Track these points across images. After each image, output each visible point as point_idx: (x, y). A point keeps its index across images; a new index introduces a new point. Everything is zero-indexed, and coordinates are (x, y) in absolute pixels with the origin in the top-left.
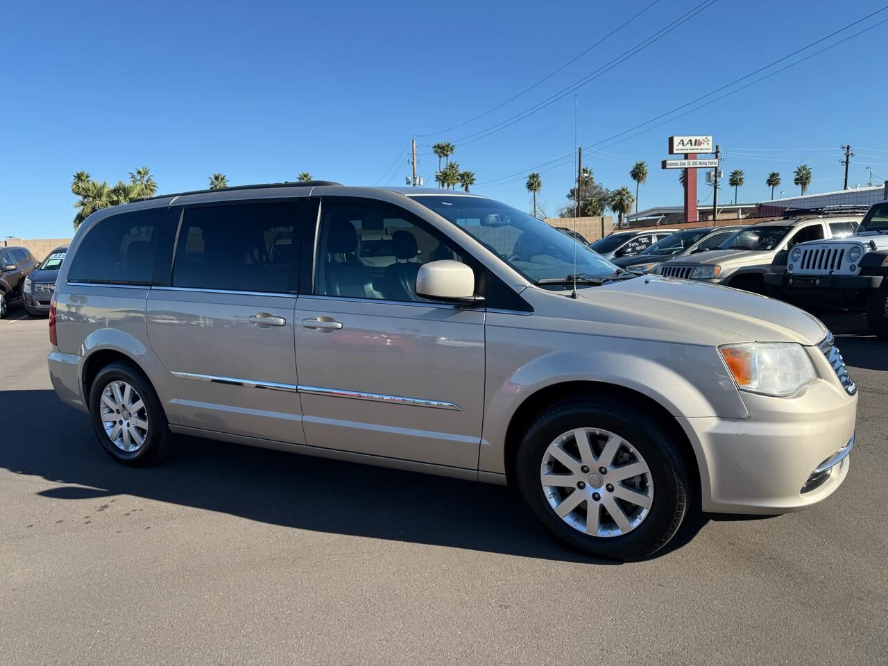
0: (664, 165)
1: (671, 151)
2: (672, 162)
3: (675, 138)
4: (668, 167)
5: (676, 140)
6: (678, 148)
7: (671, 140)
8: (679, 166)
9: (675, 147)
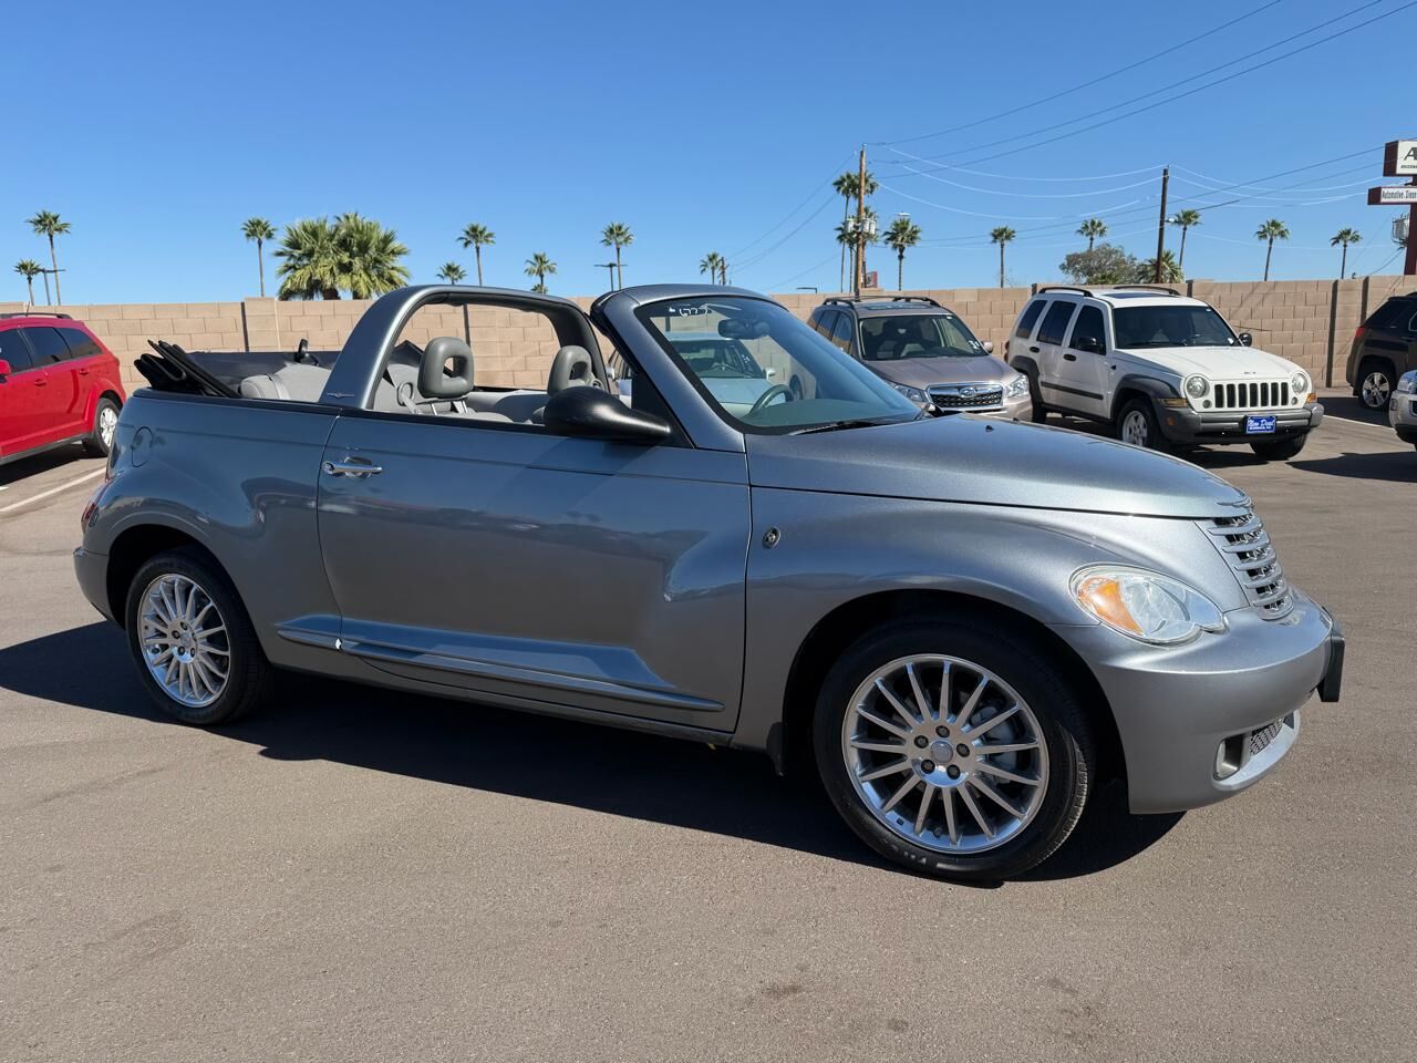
0: (1374, 196)
1: (1390, 169)
2: (1391, 191)
3: (1401, 145)
4: (1383, 200)
5: (1404, 148)
6: (1406, 163)
7: (1391, 151)
8: (1404, 200)
9: (1400, 162)
